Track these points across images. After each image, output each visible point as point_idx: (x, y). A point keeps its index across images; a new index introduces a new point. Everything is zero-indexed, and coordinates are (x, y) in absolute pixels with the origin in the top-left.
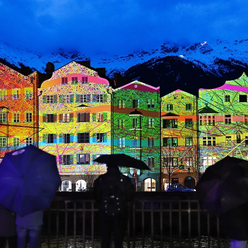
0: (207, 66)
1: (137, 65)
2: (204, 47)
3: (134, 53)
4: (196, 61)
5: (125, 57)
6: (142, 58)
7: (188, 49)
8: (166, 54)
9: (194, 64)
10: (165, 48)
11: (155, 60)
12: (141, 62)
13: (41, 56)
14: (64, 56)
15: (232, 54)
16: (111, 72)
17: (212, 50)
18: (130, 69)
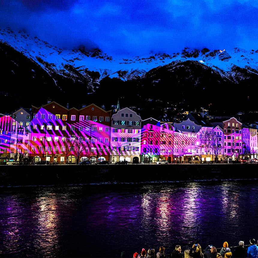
0: (224, 73)
1: (158, 67)
2: (223, 54)
3: (156, 55)
4: (215, 67)
5: (147, 58)
6: (164, 60)
7: (208, 55)
8: (186, 59)
9: (213, 70)
10: (186, 52)
11: (175, 63)
12: (162, 65)
13: (61, 52)
14: (85, 54)
15: (248, 63)
16: (132, 73)
17: (230, 57)
18: (151, 71)
